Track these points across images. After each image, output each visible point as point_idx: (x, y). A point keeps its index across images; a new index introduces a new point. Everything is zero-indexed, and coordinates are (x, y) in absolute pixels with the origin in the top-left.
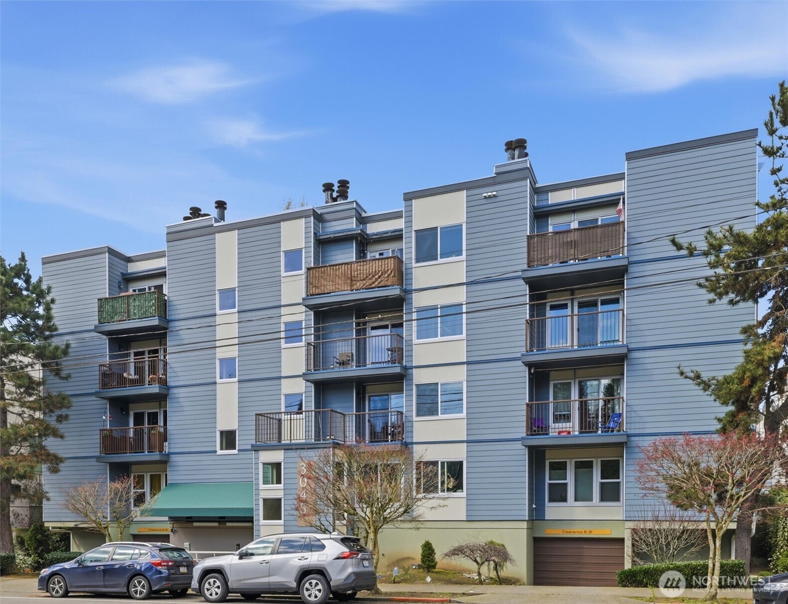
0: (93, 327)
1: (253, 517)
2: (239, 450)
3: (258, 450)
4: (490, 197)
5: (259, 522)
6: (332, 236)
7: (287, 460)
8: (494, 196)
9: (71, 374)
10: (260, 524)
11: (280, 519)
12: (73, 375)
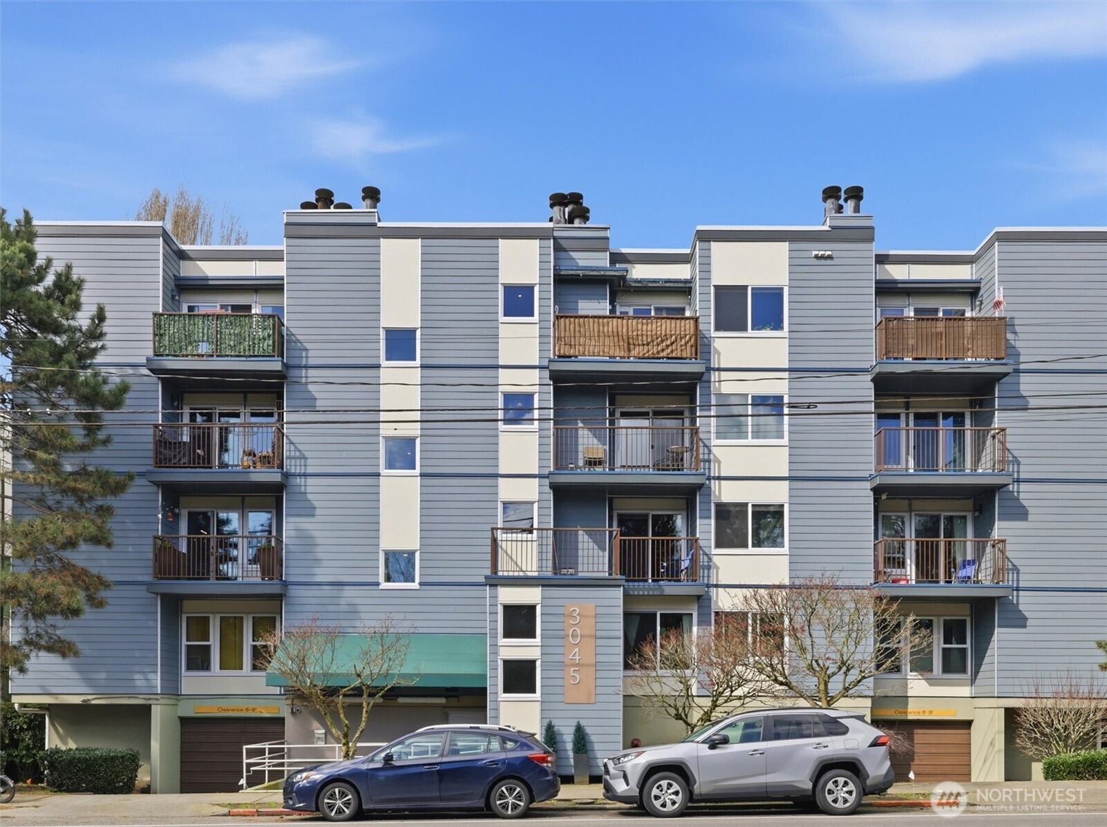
0: (144, 361)
1: (486, 688)
2: (421, 584)
3: (496, 585)
4: (822, 257)
5: (497, 697)
6: (581, 273)
7: (547, 602)
8: (830, 257)
9: (112, 436)
10: (499, 700)
11: (534, 691)
12: (116, 439)
